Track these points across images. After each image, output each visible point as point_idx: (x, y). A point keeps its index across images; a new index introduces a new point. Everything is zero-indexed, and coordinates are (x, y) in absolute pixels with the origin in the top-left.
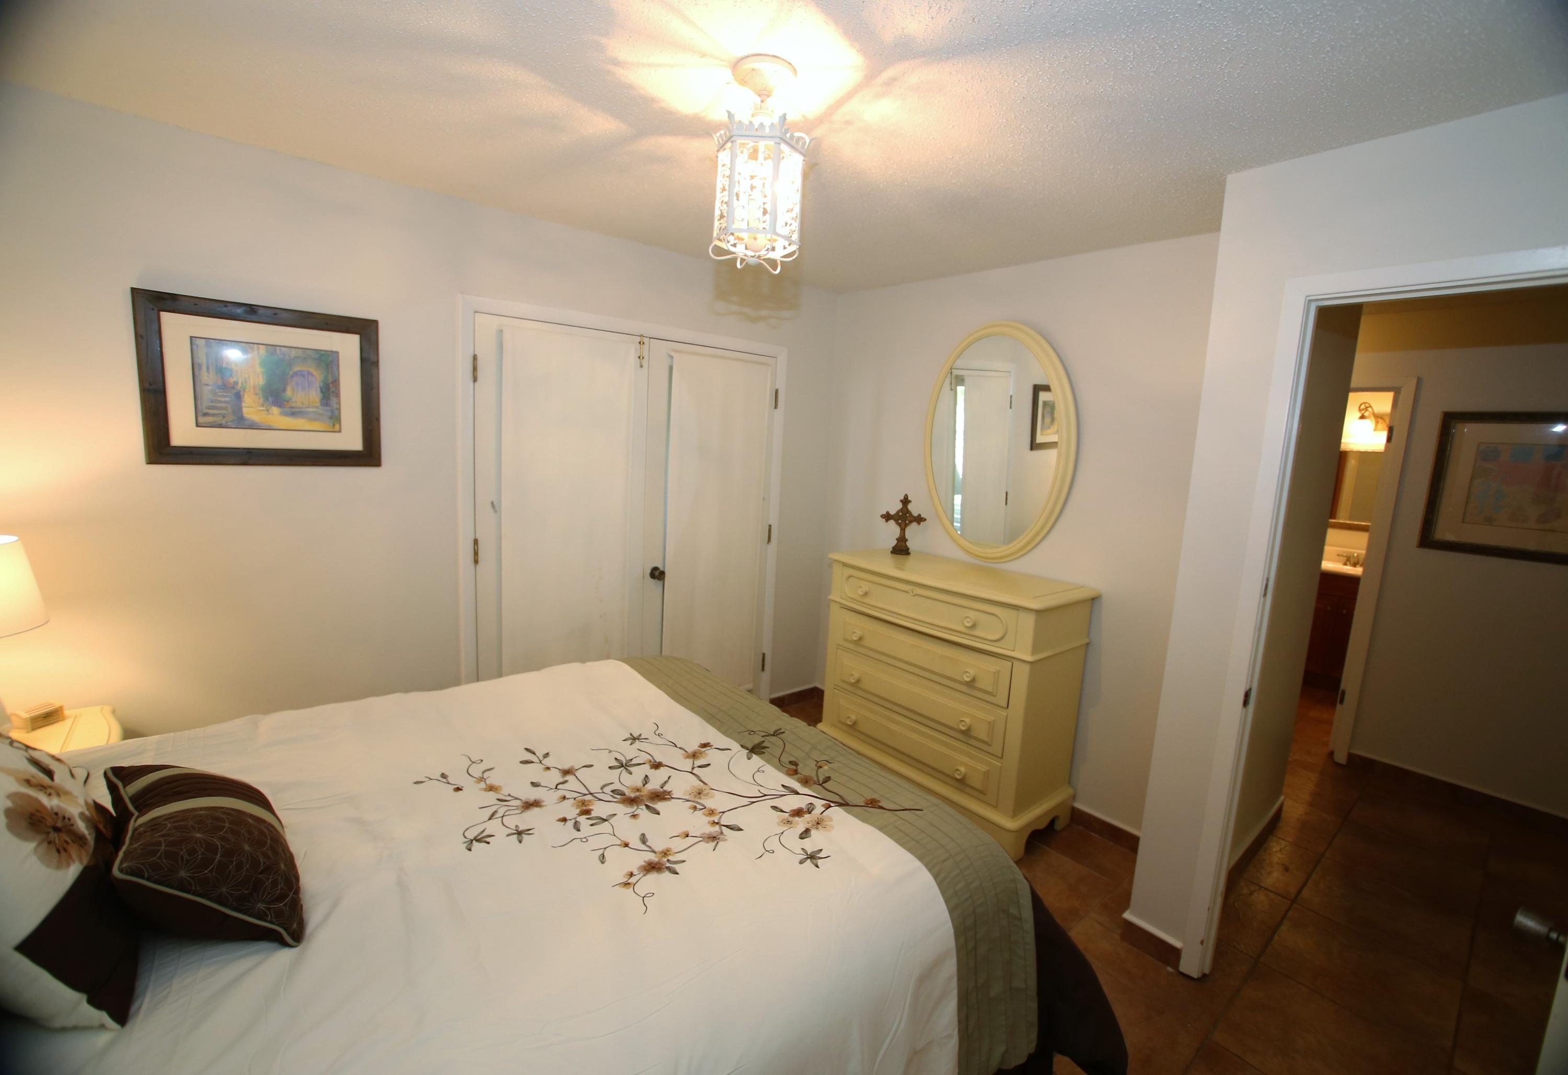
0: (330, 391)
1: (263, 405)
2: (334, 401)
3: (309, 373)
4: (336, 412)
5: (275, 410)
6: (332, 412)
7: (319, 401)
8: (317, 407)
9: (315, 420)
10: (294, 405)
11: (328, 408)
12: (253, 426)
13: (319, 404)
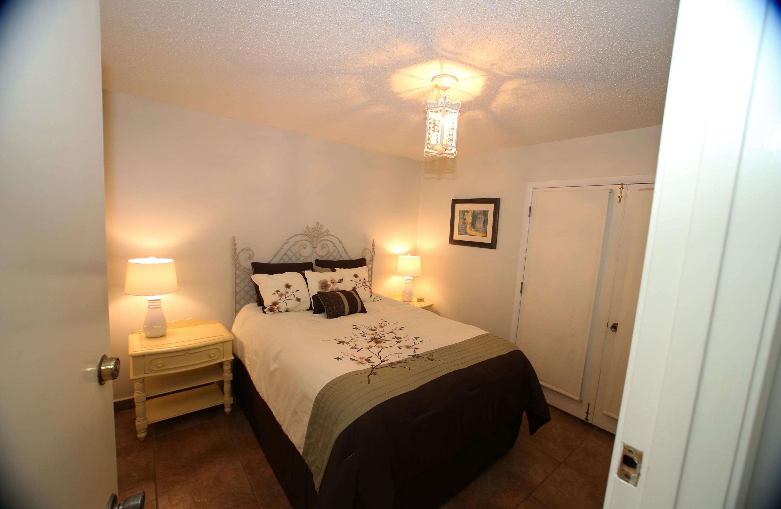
0: (485, 223)
1: (470, 228)
2: (486, 226)
3: (481, 218)
4: (486, 230)
5: (473, 230)
6: (485, 230)
7: (482, 226)
8: (482, 229)
9: (481, 233)
10: (477, 228)
11: (484, 229)
12: (468, 235)
13: (482, 228)
